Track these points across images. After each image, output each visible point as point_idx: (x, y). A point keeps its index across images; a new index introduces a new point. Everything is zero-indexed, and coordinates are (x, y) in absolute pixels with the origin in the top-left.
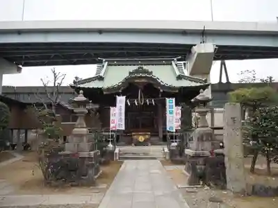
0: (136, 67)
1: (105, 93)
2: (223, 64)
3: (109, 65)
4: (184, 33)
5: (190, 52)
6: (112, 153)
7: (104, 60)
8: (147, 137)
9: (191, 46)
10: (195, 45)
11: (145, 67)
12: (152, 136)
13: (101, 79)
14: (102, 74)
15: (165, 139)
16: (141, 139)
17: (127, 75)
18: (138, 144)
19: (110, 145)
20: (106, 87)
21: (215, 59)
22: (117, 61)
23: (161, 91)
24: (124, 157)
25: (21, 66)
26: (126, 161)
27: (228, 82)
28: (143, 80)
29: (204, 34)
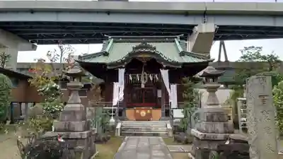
0: (138, 44)
1: (108, 67)
2: (222, 44)
3: (114, 42)
4: (187, 14)
6: (114, 128)
7: (110, 37)
8: (149, 111)
9: (193, 26)
10: (196, 25)
13: (106, 54)
14: (107, 50)
15: (167, 114)
16: (143, 113)
17: (131, 50)
18: (140, 119)
19: (112, 120)
21: (215, 39)
22: (122, 38)
23: (164, 66)
24: (124, 132)
25: (36, 44)
26: (127, 137)
27: (227, 61)
29: (205, 14)
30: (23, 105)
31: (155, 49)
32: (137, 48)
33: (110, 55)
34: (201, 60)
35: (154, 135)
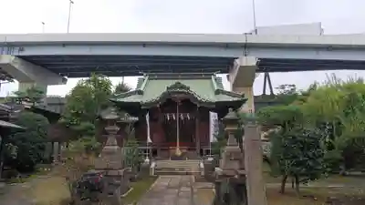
0: (174, 82)
2: (267, 77)
3: (149, 79)
4: (227, 46)
5: (233, 65)
6: (148, 169)
7: (145, 74)
8: (185, 151)
9: (233, 59)
10: (237, 58)
11: (182, 82)
12: (189, 149)
13: (140, 93)
14: (142, 89)
17: (165, 90)
18: (175, 158)
19: (147, 160)
20: (144, 101)
22: (158, 75)
23: (198, 106)
24: (159, 172)
25: (66, 77)
26: (160, 177)
28: (181, 95)
29: (247, 47)
30: (56, 144)
31: (188, 88)
32: (171, 88)
33: (145, 93)
34: (236, 99)
35: (187, 174)
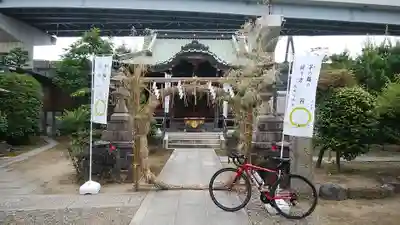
0: (189, 42)
2: (290, 40)
3: (157, 38)
6: (161, 140)
7: (152, 31)
8: (201, 122)
10: (260, 17)
11: (200, 42)
12: (206, 121)
13: (149, 54)
14: (150, 48)
15: (220, 125)
16: (194, 124)
17: (179, 50)
18: (191, 130)
19: (159, 132)
20: (154, 64)
21: (281, 34)
22: (168, 33)
23: (219, 69)
24: (175, 144)
25: (55, 36)
26: (176, 150)
28: (198, 57)
31: (207, 49)
33: (154, 55)
35: (206, 147)
